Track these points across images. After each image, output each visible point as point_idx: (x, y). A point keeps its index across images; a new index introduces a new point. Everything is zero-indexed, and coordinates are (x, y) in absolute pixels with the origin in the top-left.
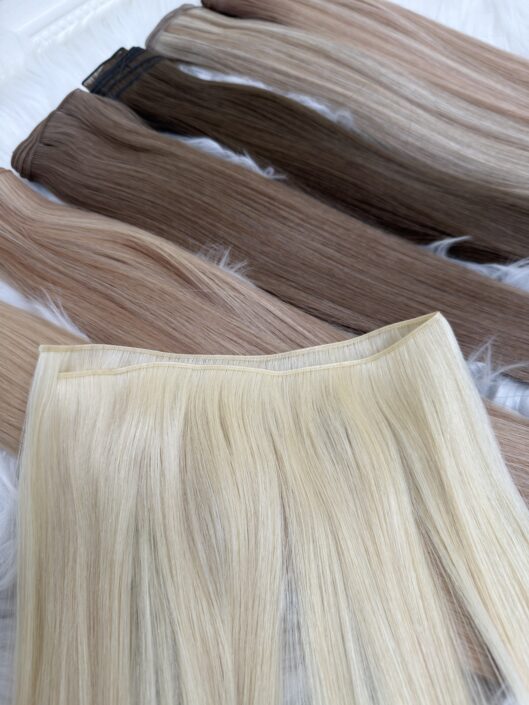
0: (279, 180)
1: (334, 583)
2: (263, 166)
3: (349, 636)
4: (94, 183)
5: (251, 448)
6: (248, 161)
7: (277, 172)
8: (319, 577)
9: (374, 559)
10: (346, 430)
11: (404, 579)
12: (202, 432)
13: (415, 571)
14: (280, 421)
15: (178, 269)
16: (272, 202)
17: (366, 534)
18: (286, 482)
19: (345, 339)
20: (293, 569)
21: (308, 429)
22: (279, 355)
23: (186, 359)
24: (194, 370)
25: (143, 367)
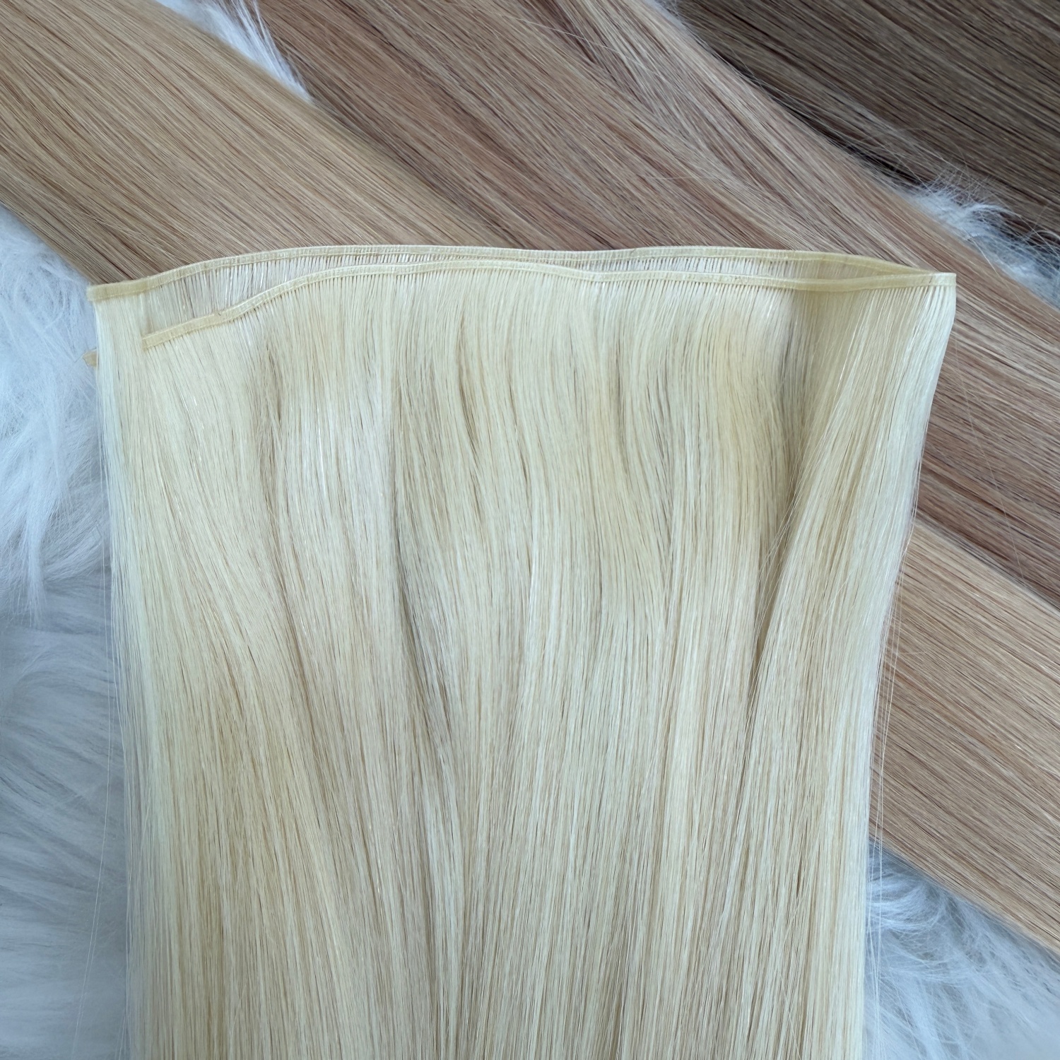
23: (394, 259)
24: (399, 277)
25: (286, 290)
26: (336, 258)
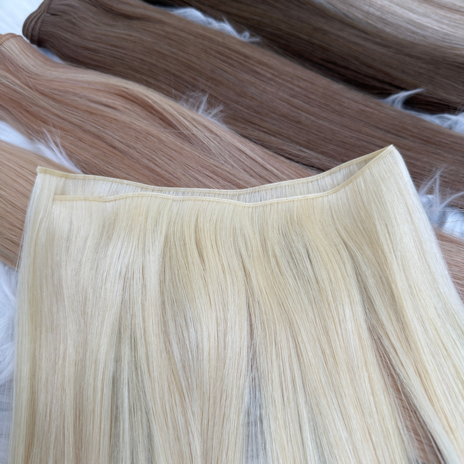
0: (253, 43)
1: (293, 381)
2: (240, 31)
3: (306, 427)
4: (91, 45)
5: (222, 265)
6: (227, 27)
7: (252, 36)
8: (280, 376)
9: (330, 361)
10: (308, 251)
11: (357, 378)
12: (179, 252)
13: (368, 371)
14: (249, 244)
15: (162, 114)
16: (247, 60)
17: (323, 339)
18: (253, 295)
19: (310, 176)
20: (257, 367)
21: (274, 251)
22: (250, 189)
23: (168, 192)
24: (174, 201)
25: (129, 196)
26: (145, 189)
